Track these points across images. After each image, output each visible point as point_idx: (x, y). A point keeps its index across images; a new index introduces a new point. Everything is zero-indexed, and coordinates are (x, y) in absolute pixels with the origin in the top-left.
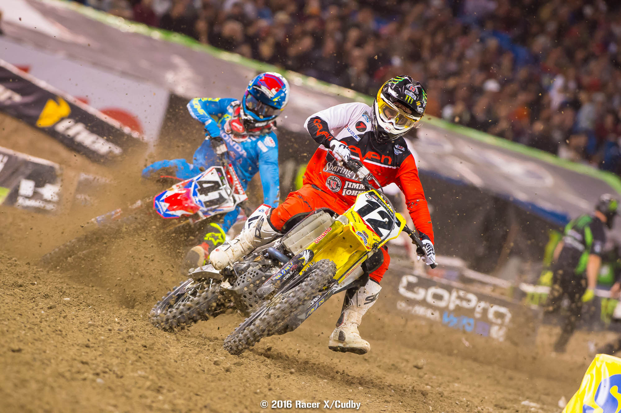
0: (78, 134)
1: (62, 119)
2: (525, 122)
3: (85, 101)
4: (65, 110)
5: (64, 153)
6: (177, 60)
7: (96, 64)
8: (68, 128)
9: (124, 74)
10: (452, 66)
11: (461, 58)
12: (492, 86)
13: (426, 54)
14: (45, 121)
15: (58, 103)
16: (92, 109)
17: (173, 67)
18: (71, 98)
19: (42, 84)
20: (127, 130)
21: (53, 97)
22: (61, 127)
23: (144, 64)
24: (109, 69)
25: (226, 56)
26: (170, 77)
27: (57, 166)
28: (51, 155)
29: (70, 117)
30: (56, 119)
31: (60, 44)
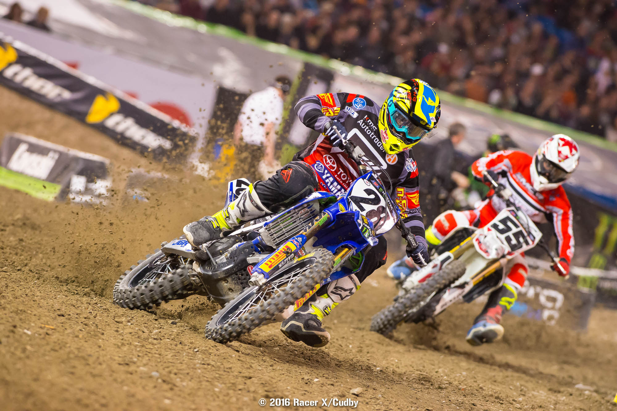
0: (127, 129)
1: (112, 114)
2: (572, 106)
3: (133, 96)
4: (114, 105)
5: (114, 148)
6: (224, 53)
7: (145, 59)
8: (118, 124)
9: (172, 68)
10: (498, 52)
11: (507, 44)
12: (537, 70)
13: (471, 41)
14: (94, 117)
15: (107, 99)
16: (141, 104)
17: (219, 60)
18: (120, 94)
19: (91, 80)
20: (176, 123)
21: (102, 92)
22: (110, 123)
23: (192, 58)
24: (156, 63)
25: (273, 48)
26: (218, 70)
27: (107, 161)
28: (101, 151)
29: (119, 112)
30: (105, 114)
31: (108, 40)
